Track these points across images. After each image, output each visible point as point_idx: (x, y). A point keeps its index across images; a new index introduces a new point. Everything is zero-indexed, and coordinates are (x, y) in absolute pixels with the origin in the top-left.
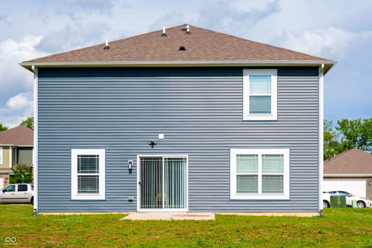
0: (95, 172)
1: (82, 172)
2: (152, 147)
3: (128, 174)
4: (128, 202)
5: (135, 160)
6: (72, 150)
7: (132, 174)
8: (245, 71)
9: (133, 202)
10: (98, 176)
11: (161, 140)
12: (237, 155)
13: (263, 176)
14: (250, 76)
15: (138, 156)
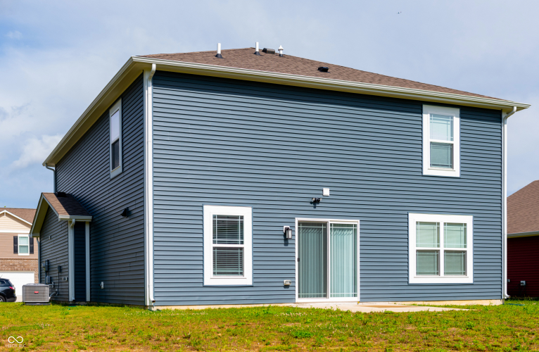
0: (236, 243)
1: (219, 242)
2: (315, 207)
3: (283, 246)
4: (283, 289)
5: (292, 225)
6: (205, 207)
7: (289, 246)
8: (425, 107)
9: (290, 288)
10: (242, 249)
11: (326, 198)
12: (417, 223)
13: (445, 251)
14: (431, 115)
15: (297, 220)
